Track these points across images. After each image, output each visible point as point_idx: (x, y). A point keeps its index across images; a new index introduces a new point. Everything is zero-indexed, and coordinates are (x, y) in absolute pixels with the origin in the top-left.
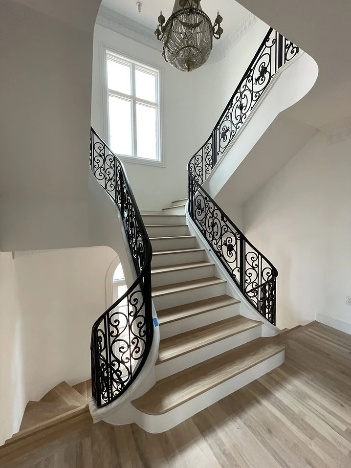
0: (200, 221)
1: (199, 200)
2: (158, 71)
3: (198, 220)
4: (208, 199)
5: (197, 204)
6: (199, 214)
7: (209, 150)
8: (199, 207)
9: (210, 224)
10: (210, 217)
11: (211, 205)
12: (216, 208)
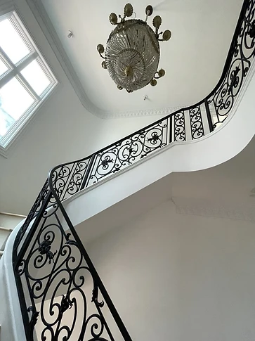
0: (32, 282)
1: (51, 234)
2: (57, 82)
3: (28, 276)
4: (72, 238)
5: (42, 240)
6: (38, 264)
7: (81, 169)
8: (45, 248)
9: (58, 300)
10: (63, 281)
11: (76, 252)
12: (84, 264)
